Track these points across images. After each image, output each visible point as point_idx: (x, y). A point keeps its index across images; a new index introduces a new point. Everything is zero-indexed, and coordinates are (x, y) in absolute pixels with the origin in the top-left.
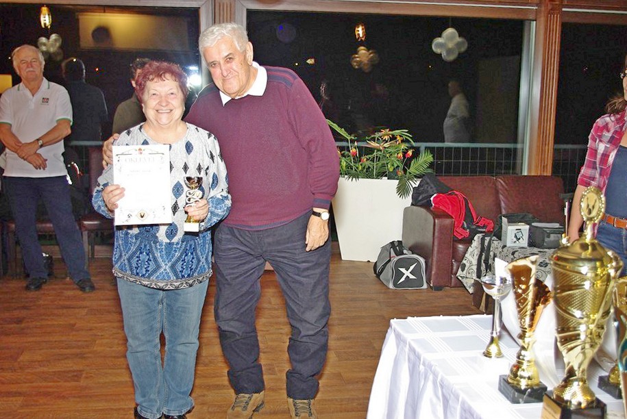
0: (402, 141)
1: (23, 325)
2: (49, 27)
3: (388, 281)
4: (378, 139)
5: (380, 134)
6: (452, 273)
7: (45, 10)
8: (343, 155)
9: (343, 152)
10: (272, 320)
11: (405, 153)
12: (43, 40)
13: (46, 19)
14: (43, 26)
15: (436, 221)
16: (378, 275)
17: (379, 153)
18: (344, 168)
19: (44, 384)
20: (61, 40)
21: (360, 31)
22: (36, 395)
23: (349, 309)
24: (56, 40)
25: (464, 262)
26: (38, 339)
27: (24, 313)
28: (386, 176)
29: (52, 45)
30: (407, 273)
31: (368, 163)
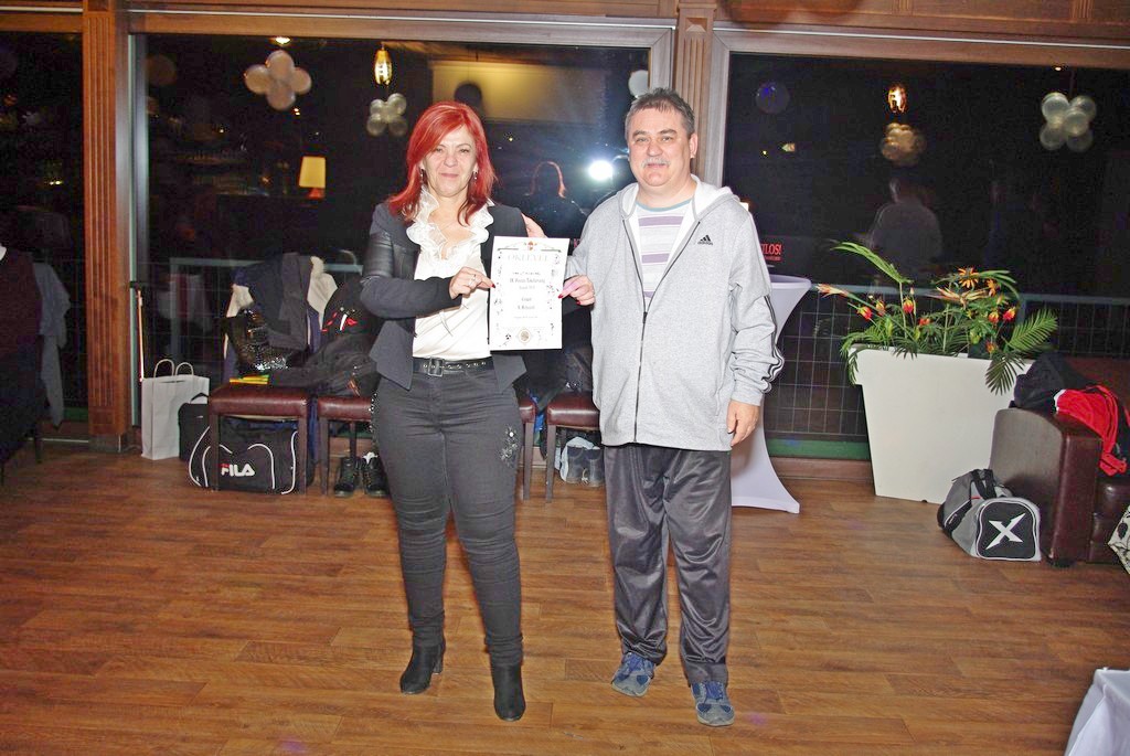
0: (998, 291)
1: (339, 579)
2: (388, 82)
3: (969, 543)
4: (953, 286)
5: (957, 276)
6: (1091, 538)
7: (382, 55)
8: (889, 311)
9: (889, 306)
10: (763, 602)
11: (1003, 310)
12: (378, 103)
13: (383, 70)
14: (378, 81)
15: (1068, 440)
16: (948, 531)
17: (954, 310)
18: (889, 334)
19: (377, 694)
20: (405, 104)
21: (897, 96)
22: (363, 715)
23: (903, 592)
24: (396, 104)
25: (1125, 520)
26: (365, 607)
27: (339, 557)
28: (965, 351)
29: (391, 112)
30: (1005, 531)
31: (932, 328)
